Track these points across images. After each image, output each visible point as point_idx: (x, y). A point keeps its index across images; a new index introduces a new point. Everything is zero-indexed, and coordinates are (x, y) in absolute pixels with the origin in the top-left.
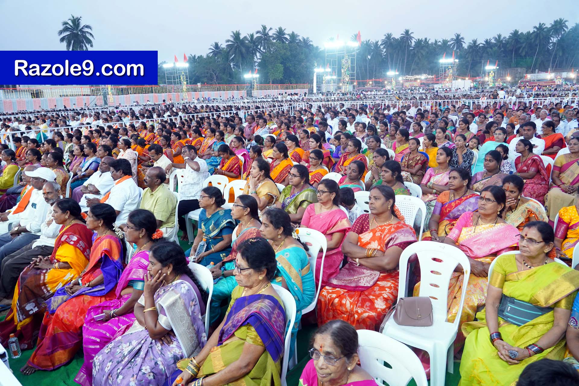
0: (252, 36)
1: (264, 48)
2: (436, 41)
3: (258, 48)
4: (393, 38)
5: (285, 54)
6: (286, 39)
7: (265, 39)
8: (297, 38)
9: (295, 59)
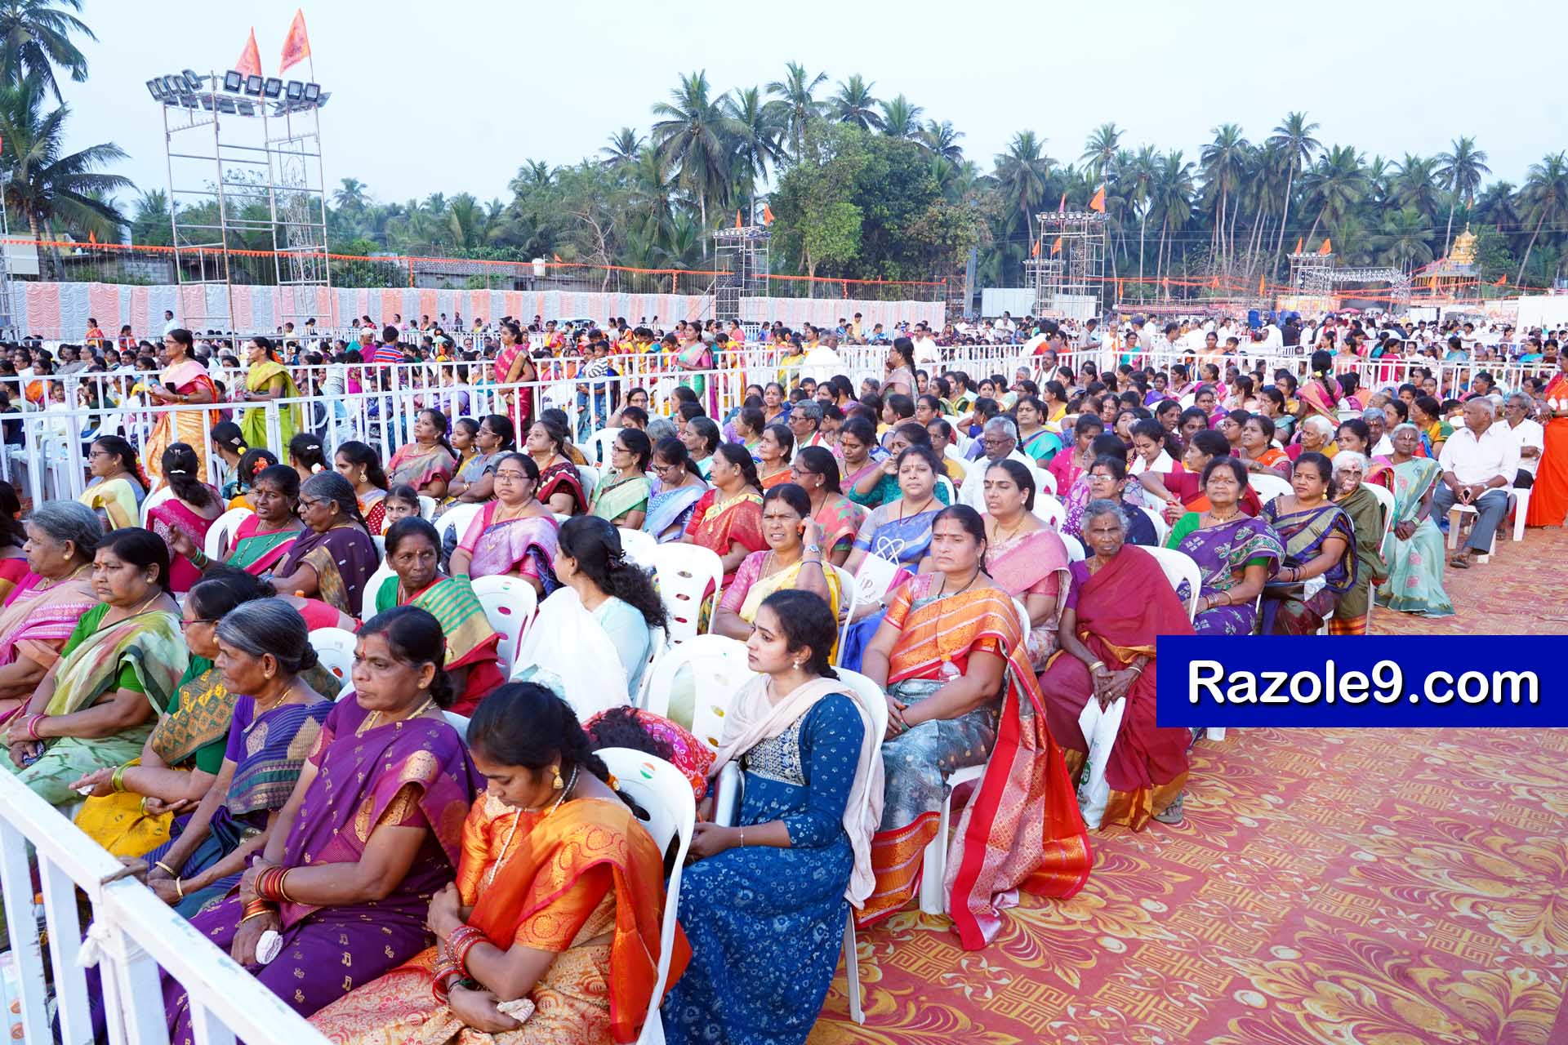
0: (752, 97)
1: (794, 145)
2: (1379, 165)
3: (772, 144)
4: (1242, 143)
5: (869, 169)
6: (873, 118)
7: (799, 114)
8: (914, 120)
9: (903, 189)
